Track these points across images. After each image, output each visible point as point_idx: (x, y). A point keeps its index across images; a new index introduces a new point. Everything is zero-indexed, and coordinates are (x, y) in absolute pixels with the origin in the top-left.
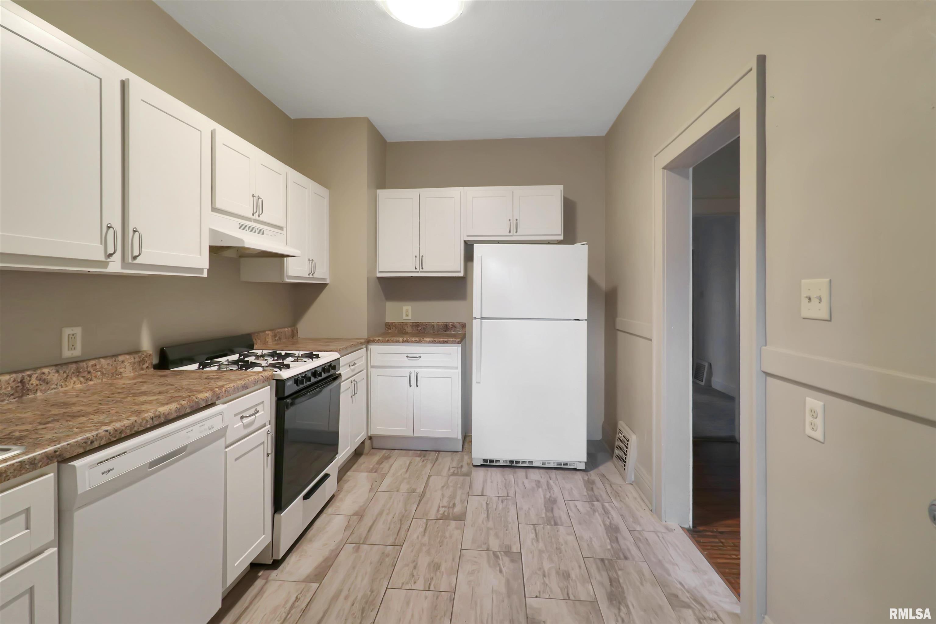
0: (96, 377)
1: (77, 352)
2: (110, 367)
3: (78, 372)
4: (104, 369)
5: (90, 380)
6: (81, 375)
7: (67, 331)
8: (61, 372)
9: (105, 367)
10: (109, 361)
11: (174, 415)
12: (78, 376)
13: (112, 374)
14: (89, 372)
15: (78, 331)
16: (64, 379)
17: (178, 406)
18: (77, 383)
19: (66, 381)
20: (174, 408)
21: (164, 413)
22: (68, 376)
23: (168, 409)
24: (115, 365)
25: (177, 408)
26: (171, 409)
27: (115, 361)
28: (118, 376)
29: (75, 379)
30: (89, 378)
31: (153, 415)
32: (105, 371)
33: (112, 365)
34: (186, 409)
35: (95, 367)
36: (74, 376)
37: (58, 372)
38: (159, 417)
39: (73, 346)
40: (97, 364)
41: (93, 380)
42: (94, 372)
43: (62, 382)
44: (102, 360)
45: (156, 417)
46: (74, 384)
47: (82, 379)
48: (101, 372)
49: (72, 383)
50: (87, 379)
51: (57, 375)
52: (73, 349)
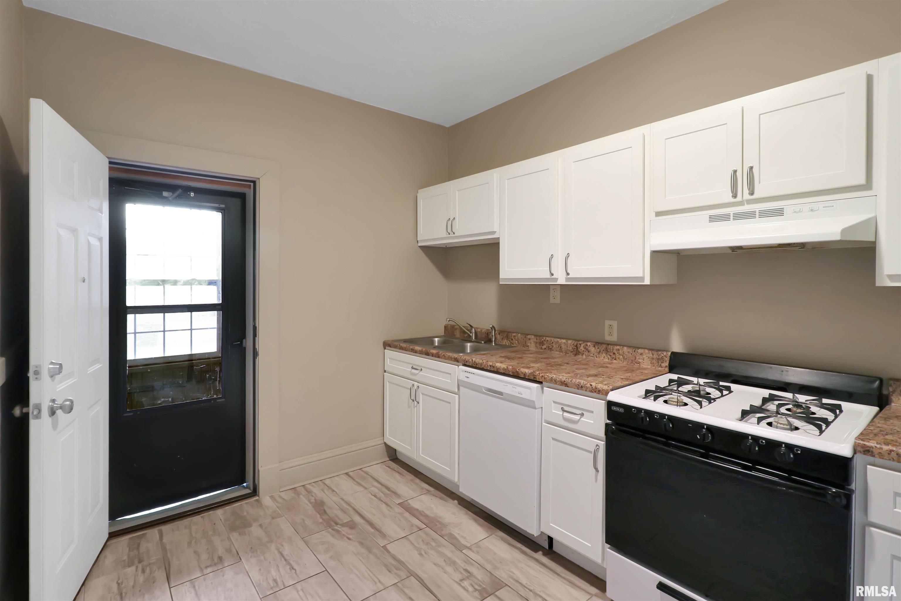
0: (619, 358)
1: (614, 338)
2: (630, 355)
3: (606, 351)
4: (626, 355)
5: (615, 359)
6: (609, 353)
7: (607, 323)
8: (597, 348)
9: (626, 354)
10: (630, 350)
11: (502, 371)
12: (606, 354)
13: (631, 360)
14: (614, 354)
15: (615, 324)
16: (598, 353)
17: (505, 367)
18: (606, 358)
19: (599, 354)
20: (503, 367)
21: (496, 367)
22: (600, 351)
23: (500, 366)
24: (634, 354)
25: (504, 368)
26: (501, 367)
27: (635, 352)
28: (637, 364)
29: (604, 355)
30: (614, 357)
31: (491, 364)
32: (626, 356)
33: (632, 354)
34: (510, 372)
35: (618, 351)
36: (604, 353)
37: (594, 346)
38: (494, 367)
39: (610, 333)
40: (620, 349)
41: (616, 360)
42: (618, 354)
43: (597, 354)
44: (625, 348)
45: (492, 366)
46: (604, 358)
47: (609, 356)
48: (623, 356)
49: (603, 357)
50: (613, 358)
51: (594, 348)
52: (610, 335)
